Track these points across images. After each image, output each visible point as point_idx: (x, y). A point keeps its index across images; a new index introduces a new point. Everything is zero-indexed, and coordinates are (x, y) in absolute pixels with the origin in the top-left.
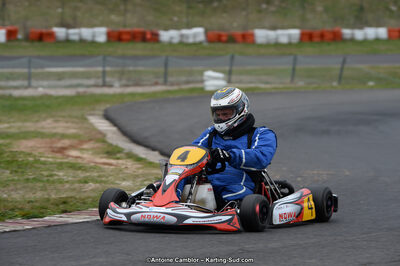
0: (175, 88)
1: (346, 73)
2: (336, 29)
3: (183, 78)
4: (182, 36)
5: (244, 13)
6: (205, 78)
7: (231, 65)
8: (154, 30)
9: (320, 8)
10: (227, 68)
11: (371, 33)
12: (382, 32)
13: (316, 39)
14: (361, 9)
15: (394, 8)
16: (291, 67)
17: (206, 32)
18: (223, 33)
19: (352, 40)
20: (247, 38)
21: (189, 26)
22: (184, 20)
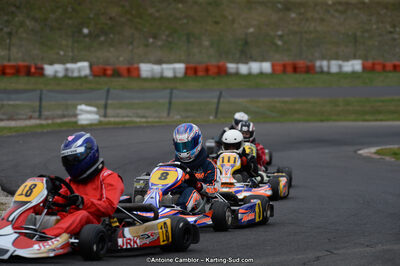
0: (50, 122)
1: (222, 106)
2: (221, 63)
3: (60, 112)
4: (67, 70)
5: (130, 47)
6: (78, 112)
7: (107, 99)
8: (39, 64)
9: (206, 43)
10: (103, 102)
11: (255, 67)
12: (267, 67)
13: (200, 74)
14: (246, 43)
15: (280, 43)
16: (167, 101)
17: (91, 67)
18: (108, 67)
19: (237, 74)
20: (132, 72)
21: (74, 60)
22: (70, 54)
